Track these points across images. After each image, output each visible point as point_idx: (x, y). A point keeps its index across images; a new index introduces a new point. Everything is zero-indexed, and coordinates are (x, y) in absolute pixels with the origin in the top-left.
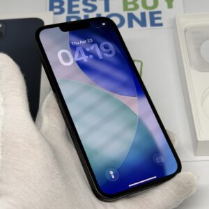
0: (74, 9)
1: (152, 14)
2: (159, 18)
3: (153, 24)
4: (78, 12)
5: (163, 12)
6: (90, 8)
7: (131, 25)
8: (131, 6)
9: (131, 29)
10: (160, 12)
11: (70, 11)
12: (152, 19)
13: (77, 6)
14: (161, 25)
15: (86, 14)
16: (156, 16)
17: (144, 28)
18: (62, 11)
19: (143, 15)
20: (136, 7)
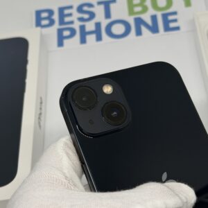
0: (67, 19)
1: (165, 16)
2: (175, 21)
3: (167, 29)
4: (72, 22)
5: (179, 12)
6: (86, 16)
7: (139, 33)
8: (138, 9)
9: (139, 37)
10: (175, 13)
11: (62, 22)
12: (166, 23)
13: (70, 15)
14: (178, 28)
15: (82, 23)
16: (170, 18)
17: (156, 35)
18: (52, 23)
19: (154, 18)
20: (145, 9)
